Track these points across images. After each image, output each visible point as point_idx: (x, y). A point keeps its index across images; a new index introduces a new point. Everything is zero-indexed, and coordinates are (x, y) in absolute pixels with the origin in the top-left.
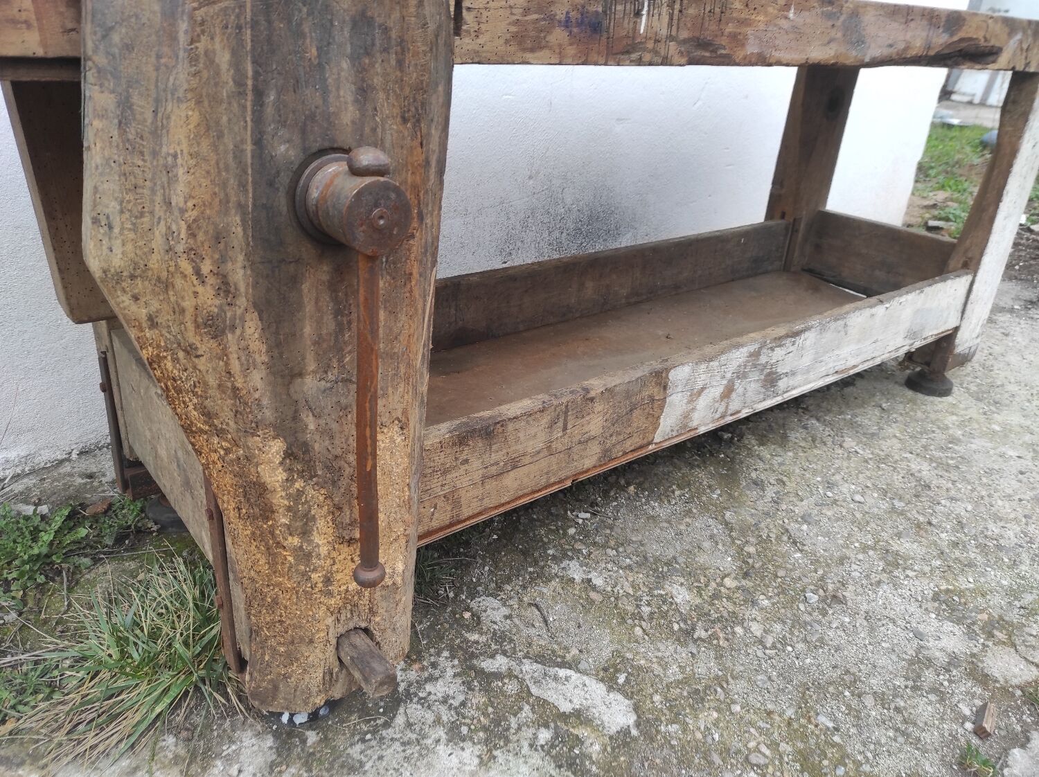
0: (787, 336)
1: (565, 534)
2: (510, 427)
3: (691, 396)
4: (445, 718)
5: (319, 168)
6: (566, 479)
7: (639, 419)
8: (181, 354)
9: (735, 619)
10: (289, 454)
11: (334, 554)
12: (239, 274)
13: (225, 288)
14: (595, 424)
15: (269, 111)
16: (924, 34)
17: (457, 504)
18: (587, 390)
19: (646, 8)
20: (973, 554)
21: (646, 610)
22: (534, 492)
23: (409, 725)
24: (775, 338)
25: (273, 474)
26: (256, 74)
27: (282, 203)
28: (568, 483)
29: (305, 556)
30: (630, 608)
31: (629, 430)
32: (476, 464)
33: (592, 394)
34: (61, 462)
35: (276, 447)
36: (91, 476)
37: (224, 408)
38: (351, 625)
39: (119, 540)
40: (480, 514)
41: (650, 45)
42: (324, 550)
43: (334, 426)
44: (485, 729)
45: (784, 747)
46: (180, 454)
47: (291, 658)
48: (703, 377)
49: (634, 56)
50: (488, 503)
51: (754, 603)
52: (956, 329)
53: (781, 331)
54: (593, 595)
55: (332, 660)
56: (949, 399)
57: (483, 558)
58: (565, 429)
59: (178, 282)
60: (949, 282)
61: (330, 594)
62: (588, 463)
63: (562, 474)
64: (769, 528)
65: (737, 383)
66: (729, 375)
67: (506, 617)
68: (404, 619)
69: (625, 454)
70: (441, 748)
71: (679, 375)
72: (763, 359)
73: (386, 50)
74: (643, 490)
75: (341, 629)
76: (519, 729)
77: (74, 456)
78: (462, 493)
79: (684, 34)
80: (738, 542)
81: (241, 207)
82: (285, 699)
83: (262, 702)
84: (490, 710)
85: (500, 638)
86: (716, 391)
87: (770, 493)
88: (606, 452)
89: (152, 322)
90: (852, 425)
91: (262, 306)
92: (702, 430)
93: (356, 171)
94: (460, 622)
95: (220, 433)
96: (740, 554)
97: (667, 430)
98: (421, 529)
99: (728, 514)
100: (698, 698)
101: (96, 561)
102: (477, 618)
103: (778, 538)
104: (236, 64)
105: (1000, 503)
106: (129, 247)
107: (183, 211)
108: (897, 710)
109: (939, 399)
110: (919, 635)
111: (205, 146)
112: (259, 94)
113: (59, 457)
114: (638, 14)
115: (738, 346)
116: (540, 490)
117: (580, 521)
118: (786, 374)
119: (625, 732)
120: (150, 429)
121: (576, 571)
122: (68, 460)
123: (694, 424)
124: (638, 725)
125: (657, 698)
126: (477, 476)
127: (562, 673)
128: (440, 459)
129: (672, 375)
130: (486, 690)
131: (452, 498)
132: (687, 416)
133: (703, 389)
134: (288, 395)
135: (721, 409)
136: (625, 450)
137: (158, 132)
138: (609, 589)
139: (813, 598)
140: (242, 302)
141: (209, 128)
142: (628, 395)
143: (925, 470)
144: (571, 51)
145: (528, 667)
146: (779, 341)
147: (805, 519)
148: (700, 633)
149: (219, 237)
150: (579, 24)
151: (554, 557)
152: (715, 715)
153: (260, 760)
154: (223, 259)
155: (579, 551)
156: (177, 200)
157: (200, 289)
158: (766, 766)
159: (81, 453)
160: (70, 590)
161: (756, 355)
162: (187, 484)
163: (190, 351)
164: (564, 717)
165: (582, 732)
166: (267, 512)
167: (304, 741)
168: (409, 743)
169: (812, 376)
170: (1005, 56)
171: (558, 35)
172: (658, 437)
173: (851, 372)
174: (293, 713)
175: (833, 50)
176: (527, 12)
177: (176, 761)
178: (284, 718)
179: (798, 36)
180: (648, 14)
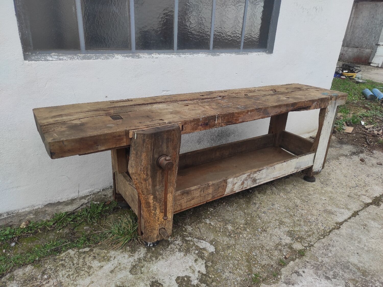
0: (257, 171)
1: (207, 213)
2: (192, 192)
3: (233, 185)
4: (178, 247)
5: (161, 158)
6: (205, 202)
7: (221, 190)
8: (140, 183)
9: (240, 233)
10: (154, 198)
11: (160, 214)
12: (149, 173)
13: (147, 175)
14: (210, 191)
15: (155, 152)
16: (286, 109)
17: (181, 206)
18: (208, 184)
20: (302, 223)
21: (222, 230)
22: (197, 204)
23: (171, 248)
24: (254, 172)
25: (151, 201)
26: (153, 147)
27: (155, 163)
28: (205, 203)
29: (155, 214)
30: (218, 230)
31: (219, 192)
32: (185, 199)
33: (210, 185)
34: (99, 192)
35: (152, 197)
36: (105, 195)
37: (145, 191)
38: (162, 227)
39: (114, 210)
40: (186, 208)
41: (218, 125)
42: (158, 214)
43: (161, 194)
44: (185, 250)
45: (244, 257)
46: (132, 195)
47: (151, 232)
48: (236, 181)
49: (215, 127)
50: (188, 206)
51: (246, 230)
52: (312, 166)
53: (256, 170)
54: (211, 227)
55: (158, 233)
56: (314, 183)
57: (188, 217)
58: (204, 192)
59: (141, 174)
60: (307, 155)
61: (158, 221)
62: (209, 199)
63: (203, 201)
64: (254, 214)
65: (245, 182)
66: (243, 180)
67: (192, 230)
68: (171, 227)
69: (218, 197)
70: (177, 252)
71: (230, 180)
72: (251, 176)
73: (171, 141)
74: (227, 204)
75: (160, 228)
76: (192, 250)
78: (183, 204)
79: (225, 121)
80: (246, 217)
81: (150, 164)
83: (146, 240)
84: (187, 247)
85: (190, 234)
86: (240, 183)
87: (257, 206)
88: (213, 196)
89: (137, 179)
90: (284, 189)
91: (151, 177)
92: (237, 192)
93: (166, 160)
94: (182, 230)
95: (144, 194)
96: (246, 220)
97: (228, 191)
98: (175, 211)
99: (245, 210)
100: (229, 247)
101: (110, 214)
102: (186, 230)
103: (256, 217)
104: (151, 147)
105: (314, 211)
106: (135, 170)
107: (143, 166)
108: (270, 253)
109: (311, 183)
110: (281, 239)
111: (146, 157)
114: (215, 121)
115: (244, 174)
116: (199, 204)
117: (211, 211)
118: (259, 179)
119: (213, 252)
120: (125, 189)
121: (208, 221)
122: (100, 191)
123: (235, 190)
124: (215, 251)
125: (220, 247)
126: (186, 201)
127: (202, 241)
128: (178, 198)
129: (228, 180)
130: (186, 243)
131: (181, 205)
132: (233, 189)
133: (236, 183)
134: (154, 189)
135: (242, 187)
136: (218, 196)
137: (141, 156)
138: (215, 225)
139: (260, 230)
140: (149, 176)
141: (147, 155)
142: (218, 185)
143: (298, 202)
144: (203, 128)
145: (195, 239)
146: (255, 172)
147: (264, 212)
148: (232, 235)
149: (147, 168)
150: (203, 125)
151: (204, 218)
152: (231, 251)
153: (144, 252)
154: (147, 171)
155: (210, 217)
156: (142, 164)
157: (144, 175)
158: (239, 260)
159: (103, 190)
160: (106, 220)
161: (249, 175)
162: (133, 200)
163: (142, 183)
164: (201, 249)
165: (204, 252)
166: (150, 207)
167: (152, 249)
168: (171, 251)
169: (266, 179)
170: (312, 107)
171: (200, 127)
172: (226, 193)
173: (278, 178)
174: (150, 244)
175: (260, 117)
176: (194, 125)
177: (130, 251)
178: (148, 245)
179: (252, 116)
180: (217, 120)
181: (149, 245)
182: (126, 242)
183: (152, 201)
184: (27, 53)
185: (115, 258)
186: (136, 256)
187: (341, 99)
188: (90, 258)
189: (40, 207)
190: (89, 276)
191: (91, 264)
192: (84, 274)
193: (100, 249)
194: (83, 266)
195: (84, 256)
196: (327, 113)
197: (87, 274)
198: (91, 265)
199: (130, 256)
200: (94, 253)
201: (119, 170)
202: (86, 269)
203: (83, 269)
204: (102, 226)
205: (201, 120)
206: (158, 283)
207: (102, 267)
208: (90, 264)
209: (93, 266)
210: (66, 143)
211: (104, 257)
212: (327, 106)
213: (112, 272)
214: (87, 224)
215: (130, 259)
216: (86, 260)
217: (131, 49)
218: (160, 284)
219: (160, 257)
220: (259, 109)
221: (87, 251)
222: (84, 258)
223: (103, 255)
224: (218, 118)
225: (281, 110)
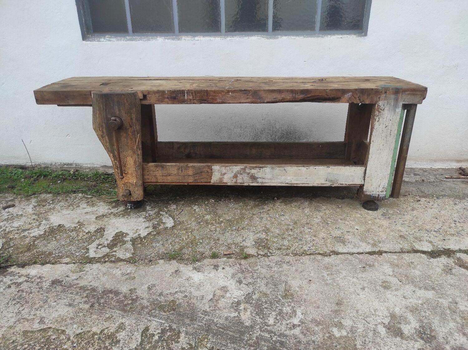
0: (256, 167)
1: (204, 202)
2: (168, 167)
3: (221, 174)
15: (107, 112)
16: (290, 96)
17: (157, 179)
18: (187, 165)
24: (251, 167)
26: (105, 108)
28: (187, 184)
31: (202, 177)
32: (160, 172)
33: (189, 166)
40: (163, 183)
44: (150, 219)
48: (224, 170)
49: (185, 103)
52: (363, 185)
53: (254, 165)
54: (193, 212)
57: (185, 201)
58: (182, 171)
60: (348, 167)
62: (190, 181)
63: (183, 181)
65: (239, 175)
66: (234, 172)
68: (138, 192)
71: (215, 168)
72: (247, 171)
74: (234, 201)
75: (126, 189)
76: (154, 220)
79: (198, 99)
81: (105, 123)
84: (154, 217)
86: (230, 175)
87: (262, 211)
88: (195, 180)
92: (229, 184)
94: (166, 207)
98: (149, 181)
99: (244, 211)
105: (323, 233)
110: (244, 241)
112: (106, 110)
114: (185, 96)
117: (211, 201)
118: (260, 178)
119: (168, 227)
121: (196, 207)
123: (225, 182)
124: (171, 228)
125: (180, 227)
126: (161, 175)
127: (170, 218)
128: (152, 168)
129: (213, 167)
130: (157, 215)
131: (156, 177)
132: (221, 179)
133: (225, 173)
135: (234, 180)
136: (202, 181)
138: (197, 212)
139: (234, 228)
141: (100, 113)
142: (199, 169)
143: (316, 221)
144: (170, 102)
146: (254, 168)
147: (261, 218)
153: (121, 210)
154: (102, 128)
155: (202, 205)
161: (244, 169)
164: (162, 222)
165: (162, 225)
167: (128, 210)
169: (273, 181)
170: (343, 99)
171: (166, 100)
172: (212, 181)
173: (295, 185)
175: (249, 100)
176: (159, 97)
177: (112, 206)
179: (235, 98)
180: (187, 96)
181: (128, 207)
184: (89, 36)
185: (99, 206)
186: (112, 210)
187: (409, 94)
188: (85, 202)
189: (98, 166)
193: (98, 199)
194: (76, 204)
195: (84, 199)
196: (379, 112)
197: (72, 209)
198: (81, 205)
200: (91, 200)
202: (75, 207)
205: (166, 92)
206: (104, 230)
207: (85, 208)
210: (45, 94)
211: (93, 204)
212: (377, 102)
213: (86, 213)
215: (107, 210)
216: (82, 202)
217: (174, 32)
219: (126, 217)
220: (244, 90)
221: (89, 197)
224: (187, 93)
225: (283, 96)
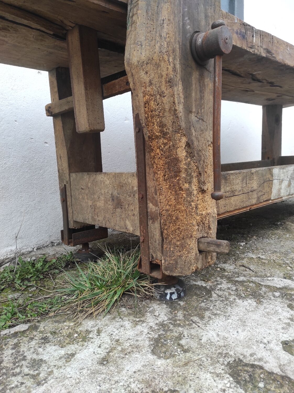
3: (280, 182)
6: (248, 207)
7: (266, 187)
8: (158, 97)
10: (187, 144)
11: (198, 196)
12: (178, 66)
13: (175, 69)
14: (254, 184)
19: (255, 35)
27: (188, 45)
28: (248, 209)
29: (190, 194)
30: (281, 262)
31: (264, 191)
34: (31, 251)
35: (184, 140)
39: (67, 266)
41: (256, 47)
42: (195, 193)
47: (183, 246)
48: (282, 175)
49: (253, 50)
54: (263, 261)
58: (246, 183)
59: (162, 64)
61: (197, 214)
62: (254, 201)
63: (247, 204)
65: (292, 181)
69: (264, 201)
74: (260, 237)
77: (35, 250)
79: (264, 46)
82: (181, 268)
83: (171, 271)
85: (237, 273)
86: (286, 182)
88: (258, 198)
89: (150, 83)
91: (182, 80)
92: (284, 199)
94: (218, 271)
97: (274, 194)
106: (147, 52)
107: (165, 38)
111: (171, 18)
113: (30, 250)
114: (253, 36)
117: (242, 245)
122: (33, 251)
127: (269, 278)
132: (279, 190)
133: (283, 180)
134: (188, 118)
135: (289, 191)
140: (178, 76)
141: (173, 13)
145: (254, 279)
150: (240, 34)
151: (240, 253)
155: (249, 251)
156: (164, 34)
157: (169, 67)
159: (37, 249)
160: (54, 279)
163: (162, 94)
164: (281, 289)
166: (178, 172)
171: (235, 36)
172: (272, 197)
174: (171, 294)
177: (129, 314)
178: (168, 297)
179: (291, 57)
181: (171, 298)
182: (115, 298)
183: (184, 154)
185: (99, 332)
186: (151, 321)
188: (33, 343)
190: (39, 384)
191: (38, 354)
192: (22, 383)
193: (55, 322)
194: (14, 364)
195: (16, 341)
197: (29, 382)
198: (40, 357)
199: (136, 324)
200: (41, 332)
201: (90, 121)
202: (26, 370)
203: (18, 370)
204: (48, 289)
205: (236, 21)
206: (246, 365)
207: (73, 355)
208: (35, 356)
209: (45, 358)
211: (69, 336)
213: (104, 361)
214: (16, 290)
215: (139, 327)
216: (23, 348)
218: (253, 366)
219: (207, 314)
221: (23, 330)
222: (16, 346)
223: (65, 332)
224: (256, 32)
